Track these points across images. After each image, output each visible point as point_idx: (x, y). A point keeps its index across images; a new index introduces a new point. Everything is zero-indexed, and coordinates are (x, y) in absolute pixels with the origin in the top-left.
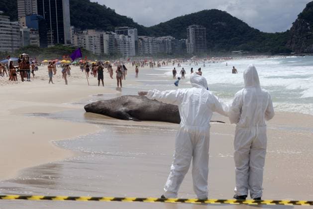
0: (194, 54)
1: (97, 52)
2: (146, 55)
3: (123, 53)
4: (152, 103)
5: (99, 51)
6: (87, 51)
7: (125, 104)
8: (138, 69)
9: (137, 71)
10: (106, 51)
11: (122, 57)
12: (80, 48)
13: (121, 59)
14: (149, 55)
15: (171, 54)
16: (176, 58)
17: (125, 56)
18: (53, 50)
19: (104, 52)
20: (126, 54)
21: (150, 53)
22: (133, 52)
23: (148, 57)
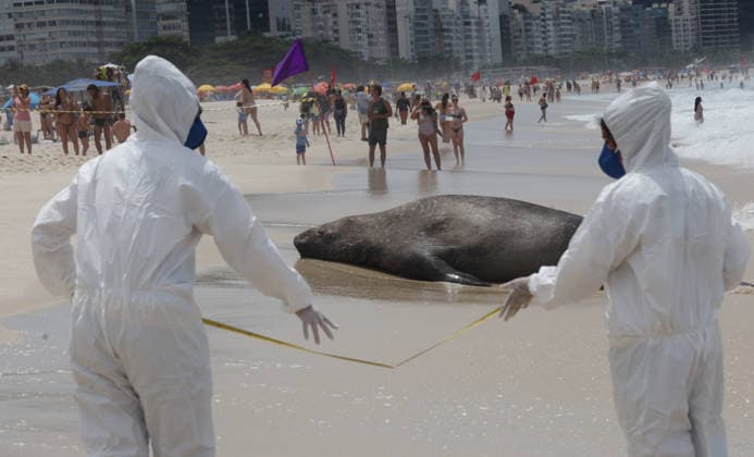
0: (697, 51)
1: (376, 56)
2: (537, 61)
3: (462, 56)
4: (526, 222)
5: (381, 52)
6: (343, 51)
7: (434, 228)
8: (511, 106)
9: (510, 114)
10: (405, 51)
11: (457, 68)
12: (319, 44)
13: (454, 76)
14: (548, 60)
15: (621, 55)
16: (635, 67)
17: (468, 66)
18: (231, 52)
19: (398, 54)
20: (471, 57)
21: (552, 52)
22: (495, 53)
23: (543, 68)
